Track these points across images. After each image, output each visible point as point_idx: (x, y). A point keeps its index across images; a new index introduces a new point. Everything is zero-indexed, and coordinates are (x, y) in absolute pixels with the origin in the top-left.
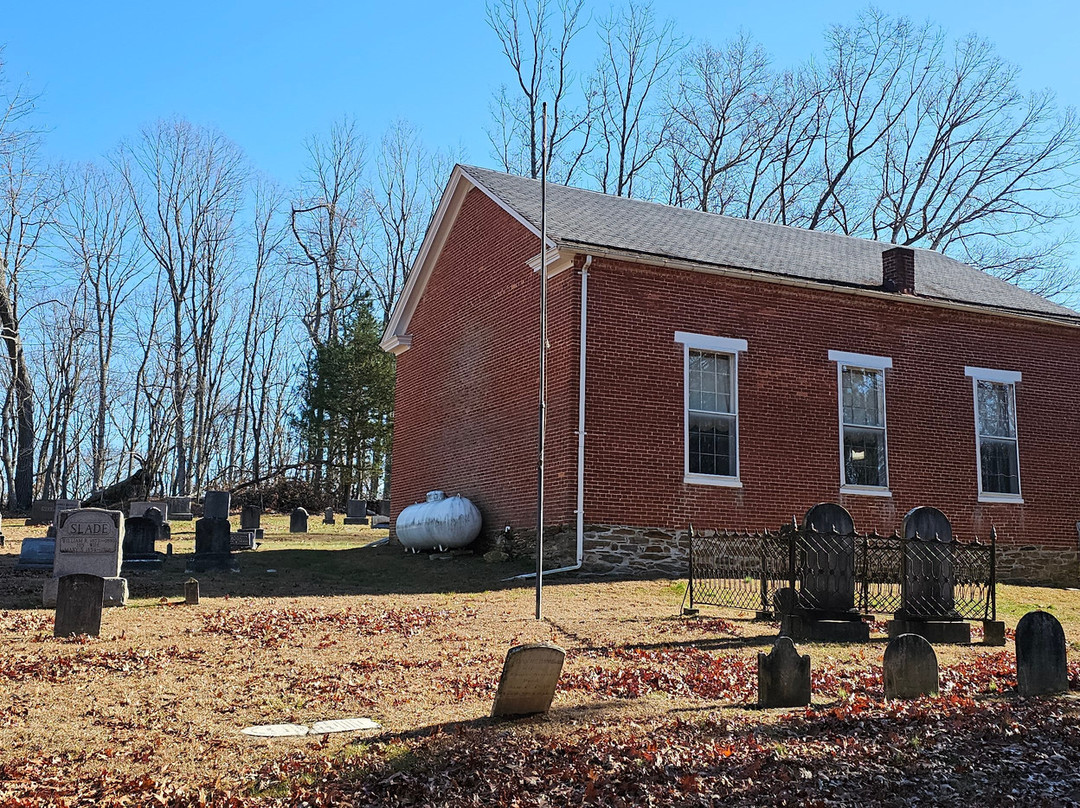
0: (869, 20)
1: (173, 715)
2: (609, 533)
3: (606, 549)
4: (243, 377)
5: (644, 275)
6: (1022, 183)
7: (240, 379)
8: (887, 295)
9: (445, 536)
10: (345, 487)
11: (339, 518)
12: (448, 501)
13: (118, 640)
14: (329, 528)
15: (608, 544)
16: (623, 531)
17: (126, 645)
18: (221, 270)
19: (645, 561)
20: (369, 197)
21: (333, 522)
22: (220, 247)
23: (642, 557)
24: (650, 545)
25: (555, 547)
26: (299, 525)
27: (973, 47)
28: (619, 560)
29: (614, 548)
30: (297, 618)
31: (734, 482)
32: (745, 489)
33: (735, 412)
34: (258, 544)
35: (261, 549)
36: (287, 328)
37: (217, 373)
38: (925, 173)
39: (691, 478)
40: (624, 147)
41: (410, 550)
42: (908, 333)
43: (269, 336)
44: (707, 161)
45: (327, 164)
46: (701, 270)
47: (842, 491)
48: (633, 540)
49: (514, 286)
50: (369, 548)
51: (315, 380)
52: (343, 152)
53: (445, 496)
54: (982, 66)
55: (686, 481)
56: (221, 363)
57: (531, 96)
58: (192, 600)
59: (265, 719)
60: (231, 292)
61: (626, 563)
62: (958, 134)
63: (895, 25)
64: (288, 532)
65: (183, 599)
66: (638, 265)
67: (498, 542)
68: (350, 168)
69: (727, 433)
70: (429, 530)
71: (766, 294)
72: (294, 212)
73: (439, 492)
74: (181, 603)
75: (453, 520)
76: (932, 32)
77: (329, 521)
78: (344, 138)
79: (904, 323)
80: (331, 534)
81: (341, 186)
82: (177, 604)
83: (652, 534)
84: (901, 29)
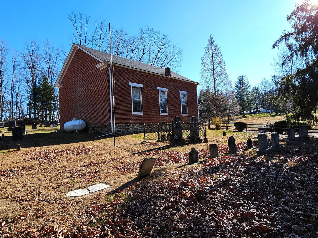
0: (147, 28)
1: (40, 193)
2: (118, 126)
3: (118, 129)
4: (11, 95)
5: (122, 70)
6: (172, 61)
7: (10, 96)
8: (167, 76)
9: (78, 128)
10: (43, 119)
11: (43, 125)
12: (78, 120)
13: (3, 165)
14: (41, 128)
15: (118, 128)
16: (121, 125)
17: (7, 166)
18: (4, 70)
19: (125, 131)
20: (41, 55)
21: (42, 126)
22: (3, 65)
23: (125, 130)
24: (126, 127)
25: (106, 129)
26: (34, 127)
27: (165, 35)
28: (120, 131)
29: (119, 129)
30: (54, 152)
31: (141, 114)
32: (144, 115)
33: (141, 99)
34: (27, 133)
35: (28, 134)
36: (22, 84)
37: (4, 94)
38: (156, 57)
39: (134, 113)
40: (100, 48)
41: (67, 132)
42: (170, 84)
43: (17, 86)
44: (116, 52)
45: (30, 47)
46: (134, 69)
47: (160, 115)
48: (123, 127)
49: (91, 72)
50: (55, 132)
51: (32, 95)
52: (34, 45)
53: (76, 120)
54: (166, 39)
55: (133, 114)
56: (5, 92)
57: (80, 35)
58: (19, 149)
59: (71, 189)
60: (6, 76)
61: (121, 132)
62: (162, 51)
63: (151, 29)
64: (32, 129)
65: (16, 149)
66: (121, 67)
67: (91, 129)
68: (36, 49)
69: (139, 104)
70: (74, 127)
71: (146, 75)
72: (24, 56)
73: (75, 119)
74: (15, 150)
75: (80, 125)
76: (158, 31)
77: (41, 126)
78: (34, 42)
79: (169, 82)
80: (42, 129)
81: (34, 52)
82: (14, 151)
83: (126, 125)
84: (152, 30)
